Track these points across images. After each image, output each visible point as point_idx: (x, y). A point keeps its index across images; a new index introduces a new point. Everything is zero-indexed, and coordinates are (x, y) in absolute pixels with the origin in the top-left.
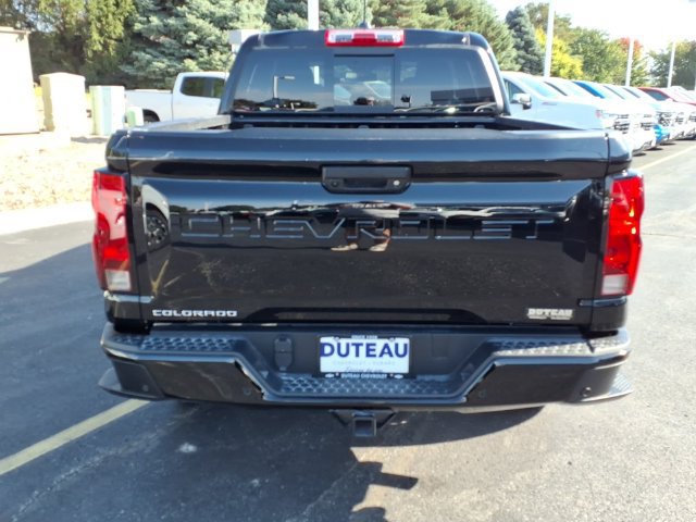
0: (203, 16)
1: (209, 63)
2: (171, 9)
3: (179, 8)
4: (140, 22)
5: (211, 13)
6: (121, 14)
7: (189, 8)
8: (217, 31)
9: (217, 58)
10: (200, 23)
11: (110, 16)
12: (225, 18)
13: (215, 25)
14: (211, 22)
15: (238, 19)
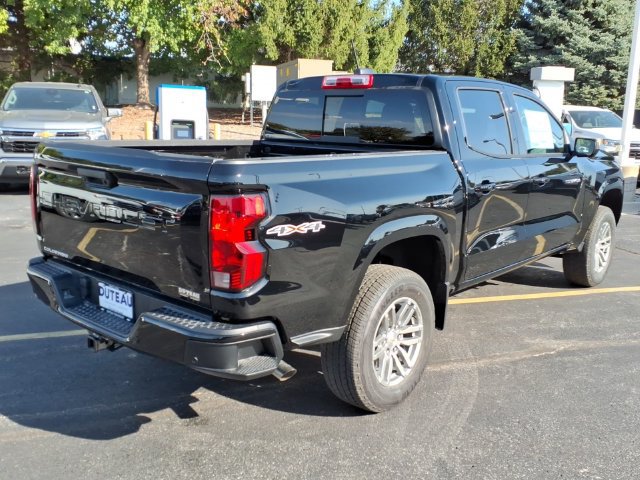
0: (579, 53)
1: (578, 96)
2: (551, 48)
3: (557, 47)
4: (520, 61)
5: (588, 49)
6: (503, 54)
7: (568, 46)
8: (591, 66)
9: (586, 92)
10: (576, 59)
11: (494, 57)
12: (603, 53)
13: (589, 61)
14: (586, 58)
15: (617, 53)
